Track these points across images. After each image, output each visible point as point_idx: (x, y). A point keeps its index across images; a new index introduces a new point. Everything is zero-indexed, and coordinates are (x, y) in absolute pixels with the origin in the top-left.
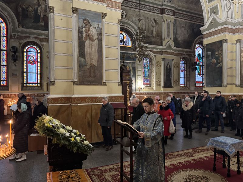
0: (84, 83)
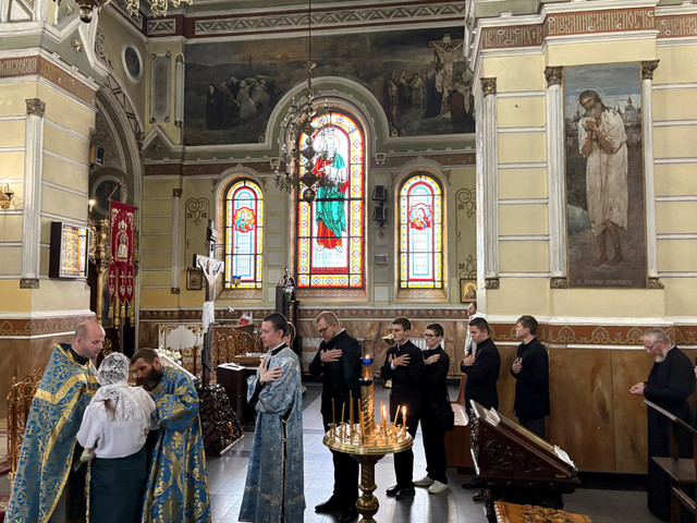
0: (583, 281)
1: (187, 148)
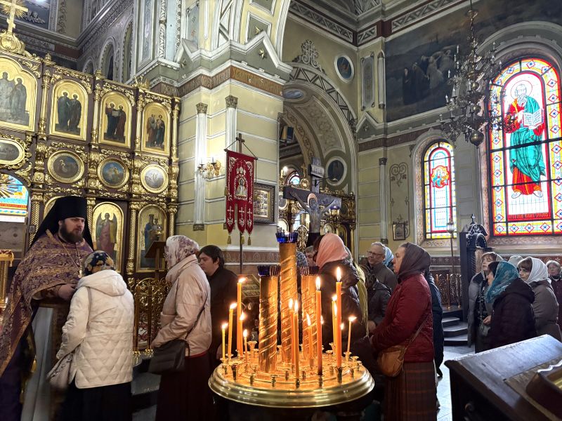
1: (389, 124)
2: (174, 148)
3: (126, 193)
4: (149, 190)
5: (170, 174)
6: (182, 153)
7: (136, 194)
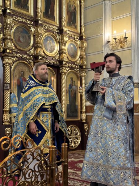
2: (83, 28)
3: (57, 60)
4: (70, 59)
5: (81, 48)
6: (88, 32)
7: (65, 61)
